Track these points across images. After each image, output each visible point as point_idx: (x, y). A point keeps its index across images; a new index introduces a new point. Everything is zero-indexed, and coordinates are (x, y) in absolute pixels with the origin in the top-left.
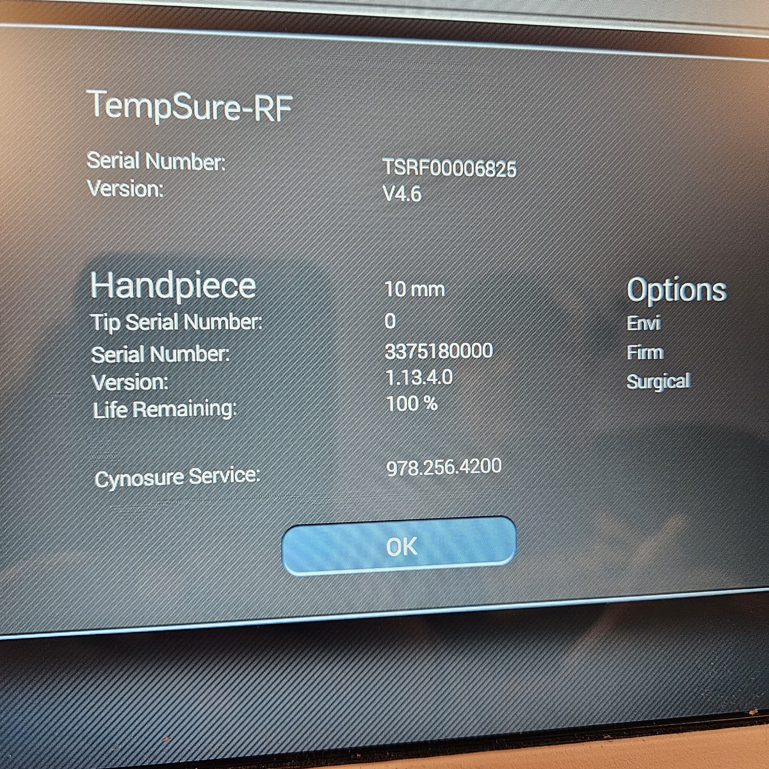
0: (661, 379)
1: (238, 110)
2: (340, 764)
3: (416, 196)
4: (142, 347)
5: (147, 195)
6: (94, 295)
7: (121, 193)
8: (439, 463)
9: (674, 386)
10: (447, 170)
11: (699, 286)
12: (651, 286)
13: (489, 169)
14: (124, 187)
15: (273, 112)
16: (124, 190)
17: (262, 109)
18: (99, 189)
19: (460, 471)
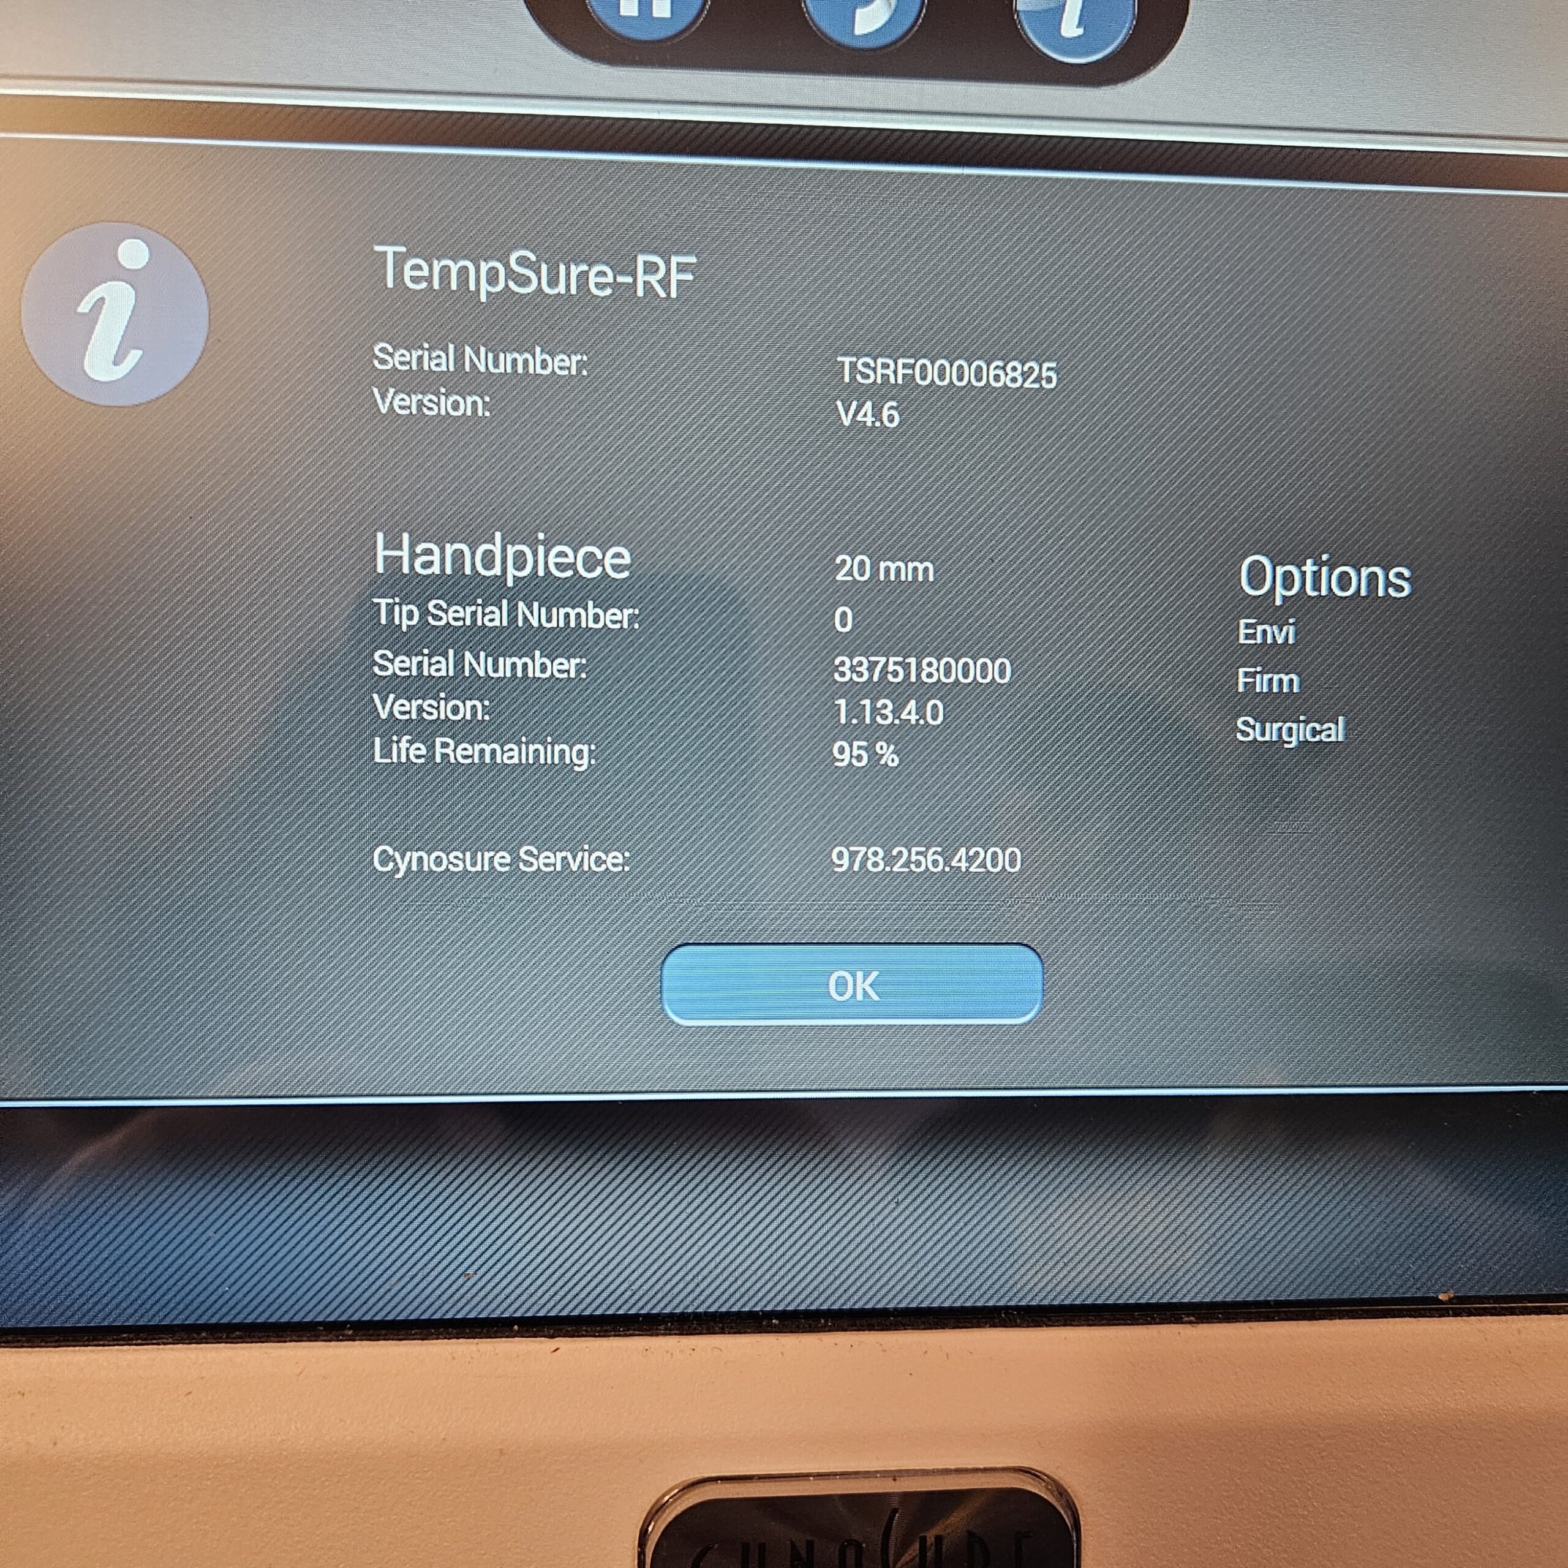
0: (1294, 726)
1: (610, 280)
2: (745, 1333)
3: (891, 419)
4: (451, 652)
5: (464, 414)
6: (380, 569)
7: (425, 410)
8: (918, 853)
9: (1317, 739)
10: (942, 377)
11: (1365, 572)
12: (1280, 570)
13: (1011, 374)
14: (430, 401)
15: (665, 283)
16: (431, 405)
17: (648, 278)
18: (391, 403)
19: (952, 867)
